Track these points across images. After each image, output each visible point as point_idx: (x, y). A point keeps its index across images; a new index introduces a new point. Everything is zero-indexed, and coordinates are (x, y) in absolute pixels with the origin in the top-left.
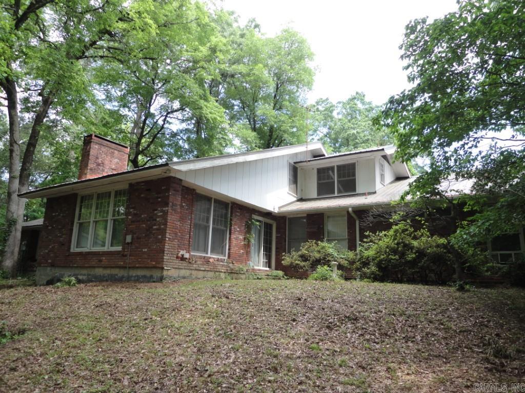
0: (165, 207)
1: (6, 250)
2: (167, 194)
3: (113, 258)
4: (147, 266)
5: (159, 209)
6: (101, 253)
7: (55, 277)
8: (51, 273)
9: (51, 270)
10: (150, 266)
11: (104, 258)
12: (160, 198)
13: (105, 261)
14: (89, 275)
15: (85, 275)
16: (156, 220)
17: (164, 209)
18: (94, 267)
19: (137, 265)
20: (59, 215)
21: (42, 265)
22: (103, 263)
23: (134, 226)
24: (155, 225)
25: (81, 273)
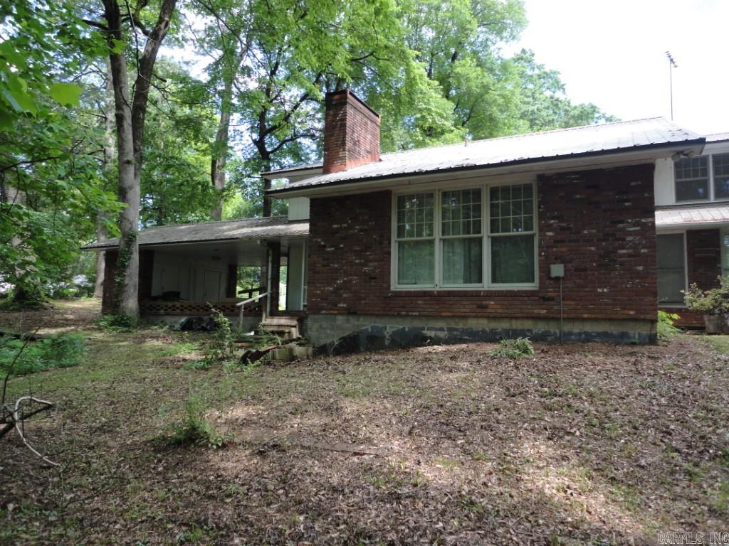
0: (645, 217)
1: (126, 282)
2: (646, 195)
3: (515, 302)
4: (613, 316)
5: (630, 221)
6: (482, 294)
7: (361, 332)
8: (349, 325)
9: (348, 320)
10: (622, 317)
11: (492, 303)
12: (627, 201)
13: (496, 306)
14: (450, 330)
15: (442, 329)
16: (624, 240)
17: (643, 220)
18: (465, 317)
19: (586, 316)
20: (350, 227)
21: (324, 312)
22: (489, 310)
23: (564, 249)
24: (623, 248)
25: (430, 326)
